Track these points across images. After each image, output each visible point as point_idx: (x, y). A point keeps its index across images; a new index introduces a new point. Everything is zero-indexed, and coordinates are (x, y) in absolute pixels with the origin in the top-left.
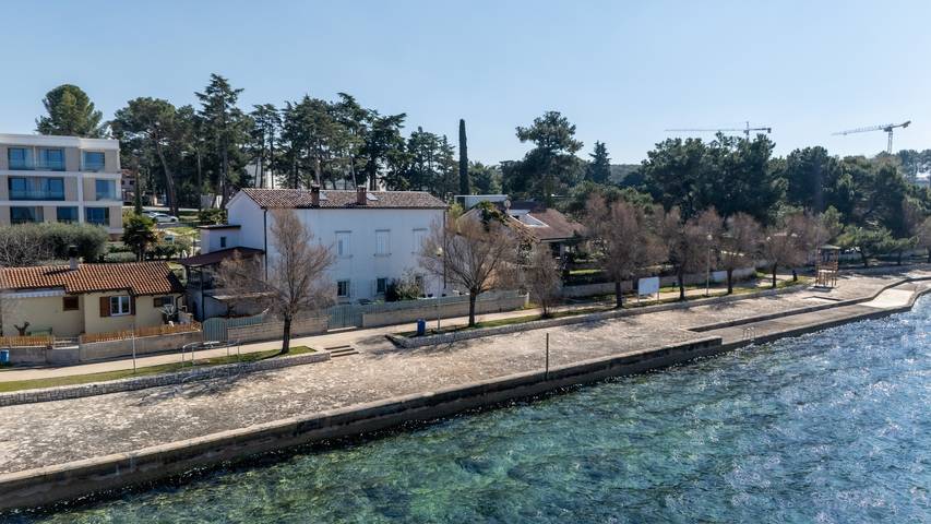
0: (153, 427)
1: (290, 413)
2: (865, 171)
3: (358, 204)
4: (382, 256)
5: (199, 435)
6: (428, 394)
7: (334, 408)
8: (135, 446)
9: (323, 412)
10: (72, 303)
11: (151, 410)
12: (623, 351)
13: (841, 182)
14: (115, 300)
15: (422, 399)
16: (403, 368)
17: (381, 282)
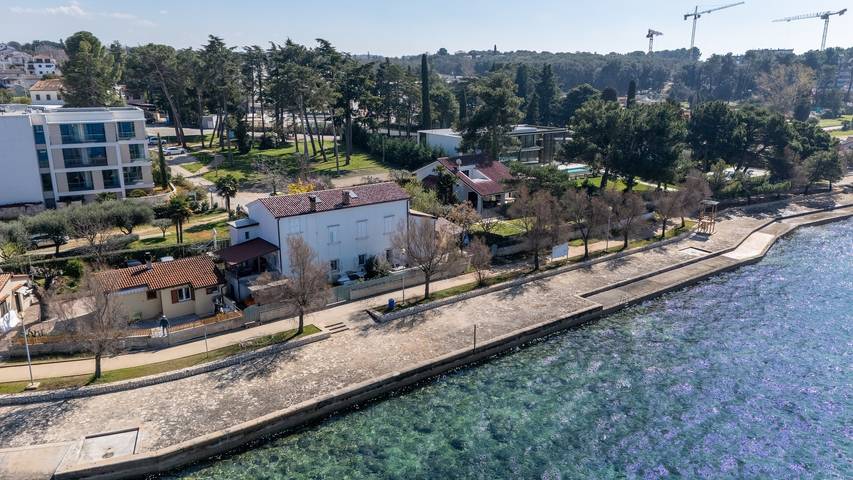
0: (231, 406)
1: (312, 393)
2: (759, 118)
3: (343, 204)
4: (362, 239)
5: (261, 415)
6: (396, 374)
7: (338, 388)
8: (226, 425)
9: (332, 393)
10: (152, 295)
11: (226, 391)
12: (529, 324)
13: (736, 132)
14: (181, 291)
15: (392, 378)
16: (380, 346)
17: (361, 258)
